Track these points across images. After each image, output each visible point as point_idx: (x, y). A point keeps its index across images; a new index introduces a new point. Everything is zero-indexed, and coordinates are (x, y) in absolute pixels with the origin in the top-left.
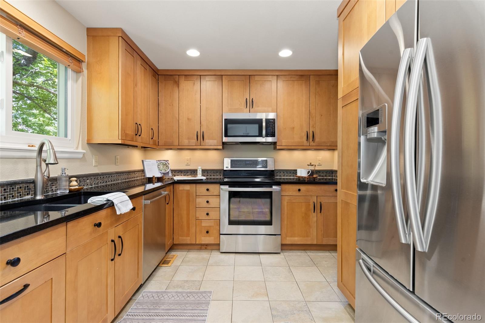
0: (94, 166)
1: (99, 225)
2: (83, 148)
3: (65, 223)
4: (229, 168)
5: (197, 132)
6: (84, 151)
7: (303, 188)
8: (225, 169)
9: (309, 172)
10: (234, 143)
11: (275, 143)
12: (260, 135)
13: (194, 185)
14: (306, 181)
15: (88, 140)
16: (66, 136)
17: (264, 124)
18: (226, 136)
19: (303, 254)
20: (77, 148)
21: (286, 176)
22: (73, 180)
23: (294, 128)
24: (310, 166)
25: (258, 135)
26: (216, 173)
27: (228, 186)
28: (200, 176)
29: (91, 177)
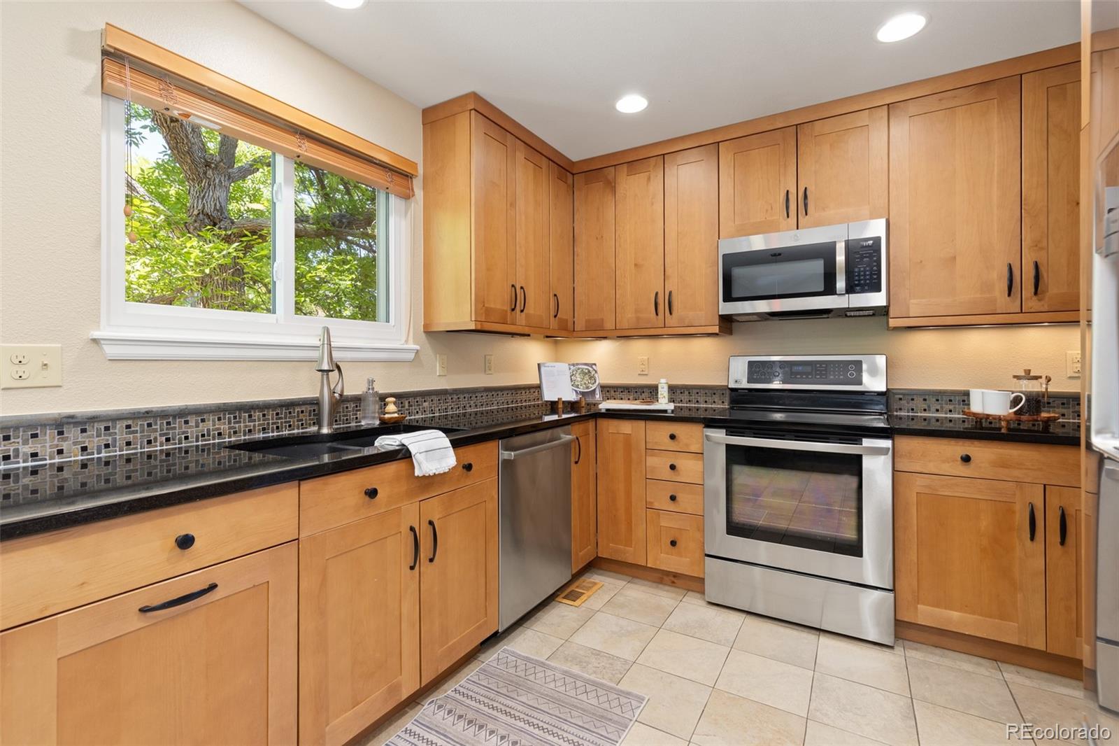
0: (439, 376)
1: (372, 493)
2: (415, 343)
3: (296, 483)
4: (744, 384)
5: (657, 294)
6: (418, 347)
7: (983, 452)
8: (732, 385)
9: (1016, 401)
10: (755, 318)
11: (883, 312)
12: (830, 289)
13: (641, 424)
14: (1003, 431)
15: (426, 326)
16: (388, 321)
17: (841, 258)
18: (728, 297)
19: (983, 671)
20: (407, 341)
21: (933, 409)
22: (391, 402)
23: (955, 258)
24: (1025, 382)
25: (821, 289)
26: (712, 396)
27: (725, 431)
28: (663, 403)
29: (433, 397)
